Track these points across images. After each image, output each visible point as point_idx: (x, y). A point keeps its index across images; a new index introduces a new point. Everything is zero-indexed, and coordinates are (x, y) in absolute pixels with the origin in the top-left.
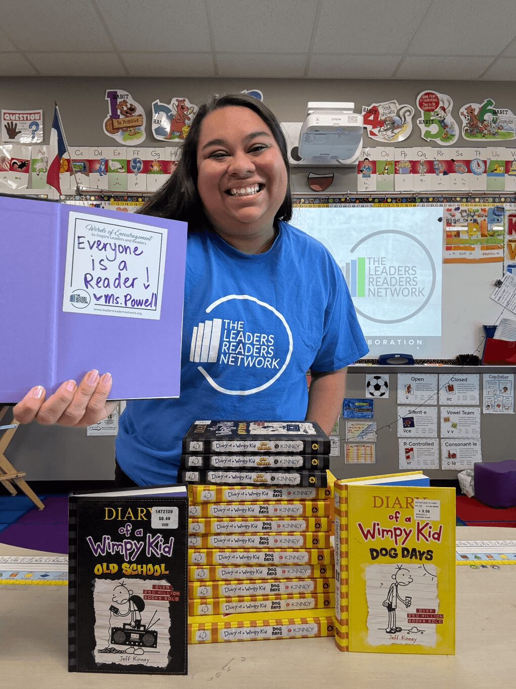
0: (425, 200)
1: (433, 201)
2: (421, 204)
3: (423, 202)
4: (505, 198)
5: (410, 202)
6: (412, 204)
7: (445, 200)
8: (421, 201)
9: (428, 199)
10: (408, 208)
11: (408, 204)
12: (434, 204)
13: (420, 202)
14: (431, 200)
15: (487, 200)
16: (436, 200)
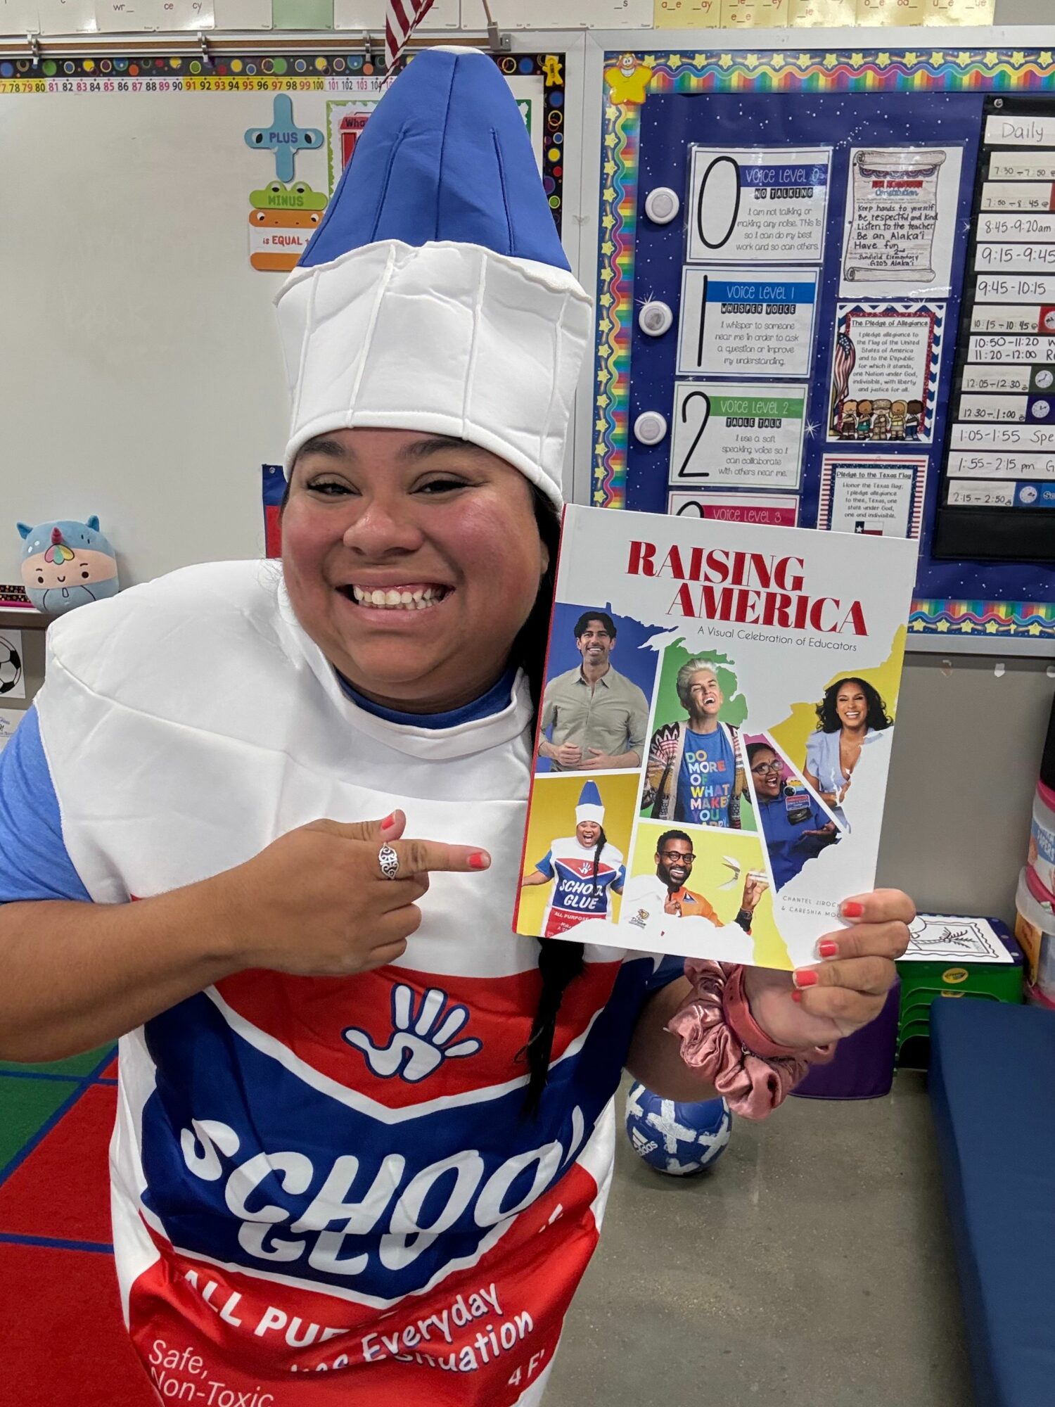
0: (70, 67)
1: (96, 73)
2: (60, 81)
3: (65, 75)
4: (329, 58)
5: (24, 75)
6: (34, 82)
7: (134, 68)
8: (60, 73)
9: (78, 62)
10: (20, 95)
11: (20, 82)
12: (102, 81)
13: (58, 75)
14: (88, 66)
15: (269, 67)
16: (106, 67)
